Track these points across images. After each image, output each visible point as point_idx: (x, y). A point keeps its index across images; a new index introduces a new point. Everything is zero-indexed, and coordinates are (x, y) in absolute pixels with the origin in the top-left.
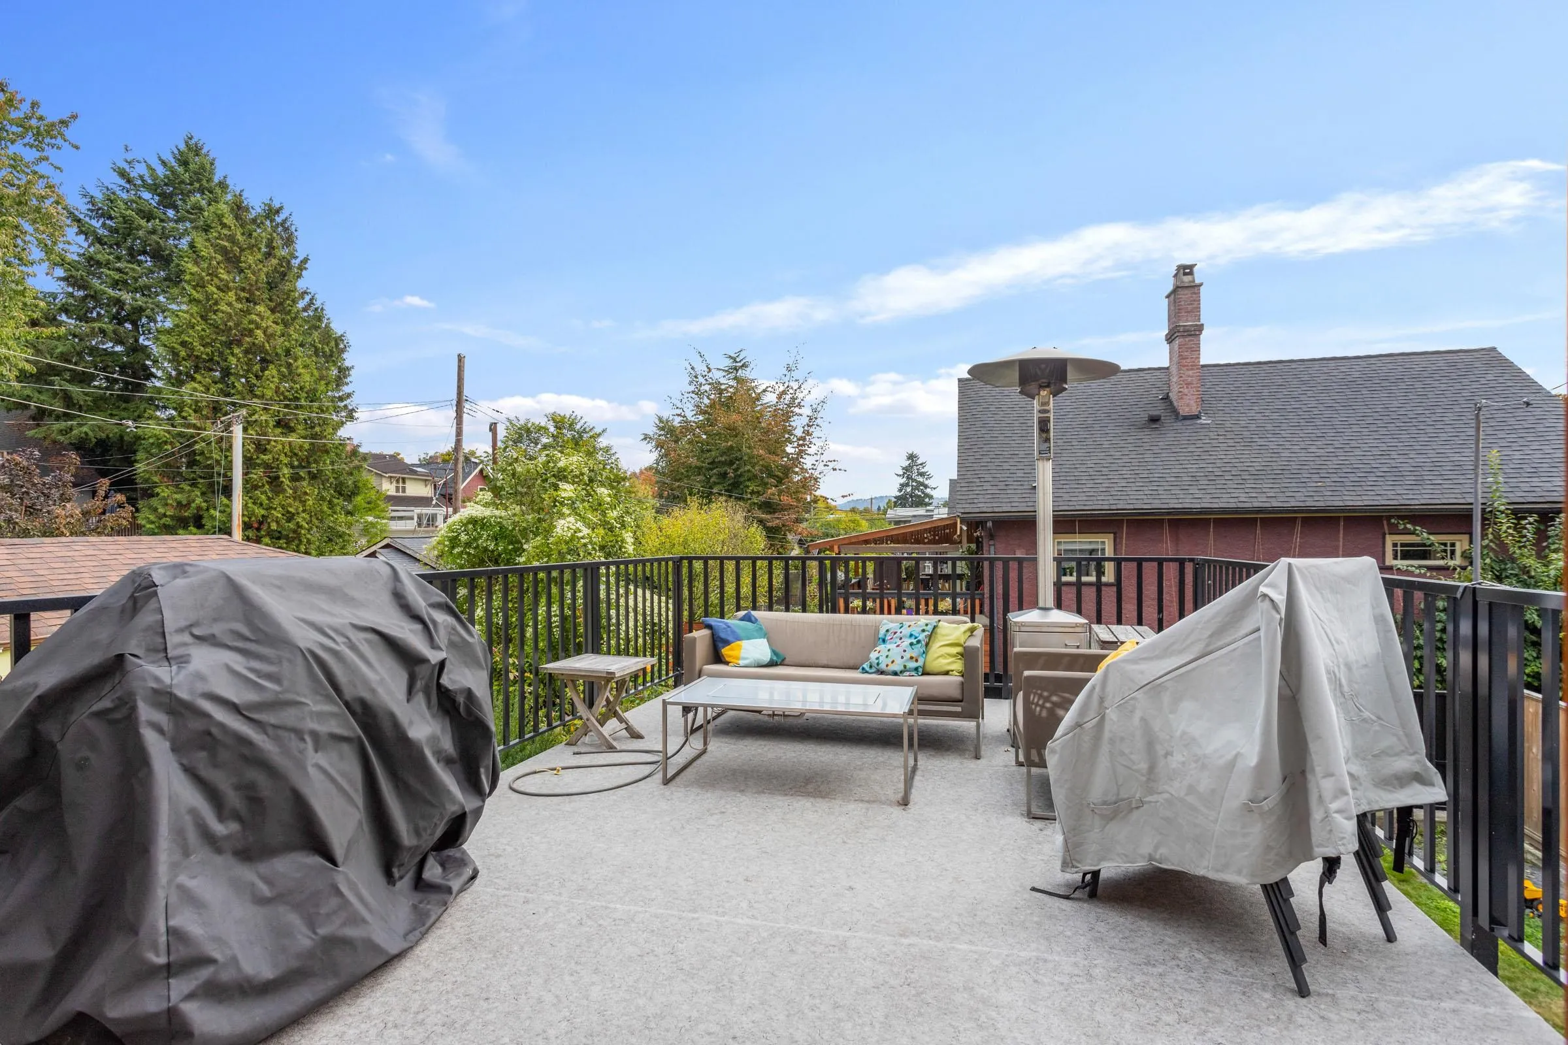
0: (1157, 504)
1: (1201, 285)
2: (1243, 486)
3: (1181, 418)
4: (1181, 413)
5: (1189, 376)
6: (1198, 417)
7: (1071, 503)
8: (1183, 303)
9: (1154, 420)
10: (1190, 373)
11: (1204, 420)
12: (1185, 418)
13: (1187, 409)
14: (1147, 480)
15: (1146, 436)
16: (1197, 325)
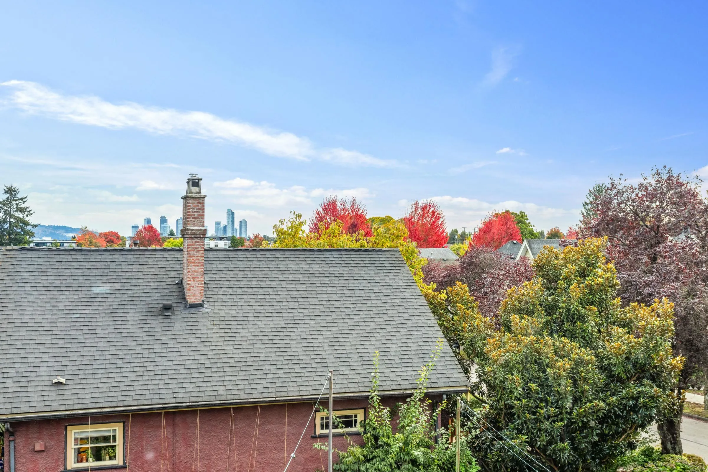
0: (156, 399)
1: (205, 196)
2: (223, 379)
3: (188, 306)
4: (189, 302)
5: (195, 271)
6: (201, 306)
7: (85, 401)
8: (191, 210)
9: (167, 308)
10: (196, 268)
11: (206, 309)
12: (192, 306)
13: (193, 299)
14: (152, 373)
15: (160, 324)
16: (201, 230)
